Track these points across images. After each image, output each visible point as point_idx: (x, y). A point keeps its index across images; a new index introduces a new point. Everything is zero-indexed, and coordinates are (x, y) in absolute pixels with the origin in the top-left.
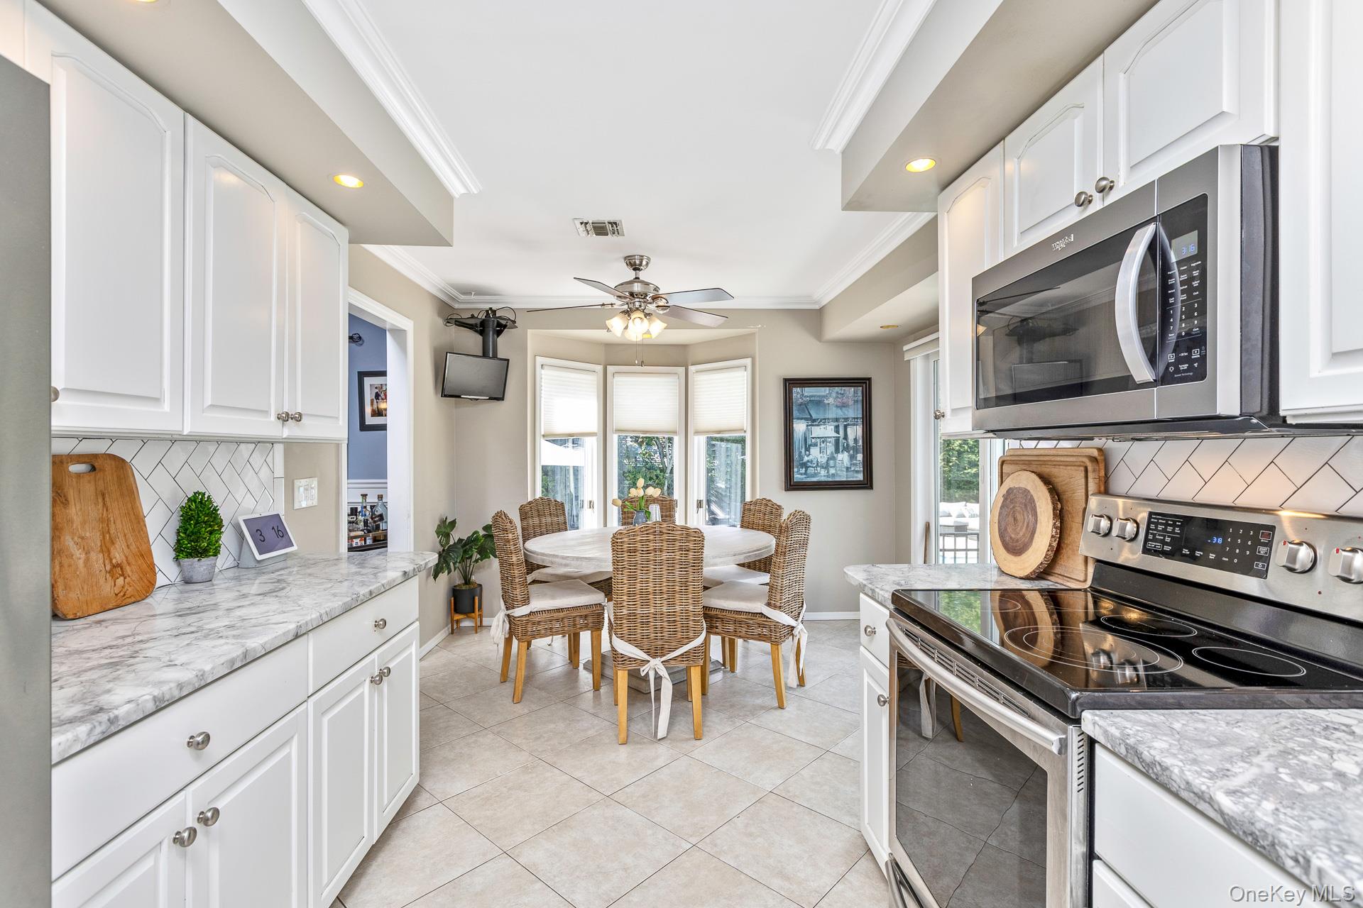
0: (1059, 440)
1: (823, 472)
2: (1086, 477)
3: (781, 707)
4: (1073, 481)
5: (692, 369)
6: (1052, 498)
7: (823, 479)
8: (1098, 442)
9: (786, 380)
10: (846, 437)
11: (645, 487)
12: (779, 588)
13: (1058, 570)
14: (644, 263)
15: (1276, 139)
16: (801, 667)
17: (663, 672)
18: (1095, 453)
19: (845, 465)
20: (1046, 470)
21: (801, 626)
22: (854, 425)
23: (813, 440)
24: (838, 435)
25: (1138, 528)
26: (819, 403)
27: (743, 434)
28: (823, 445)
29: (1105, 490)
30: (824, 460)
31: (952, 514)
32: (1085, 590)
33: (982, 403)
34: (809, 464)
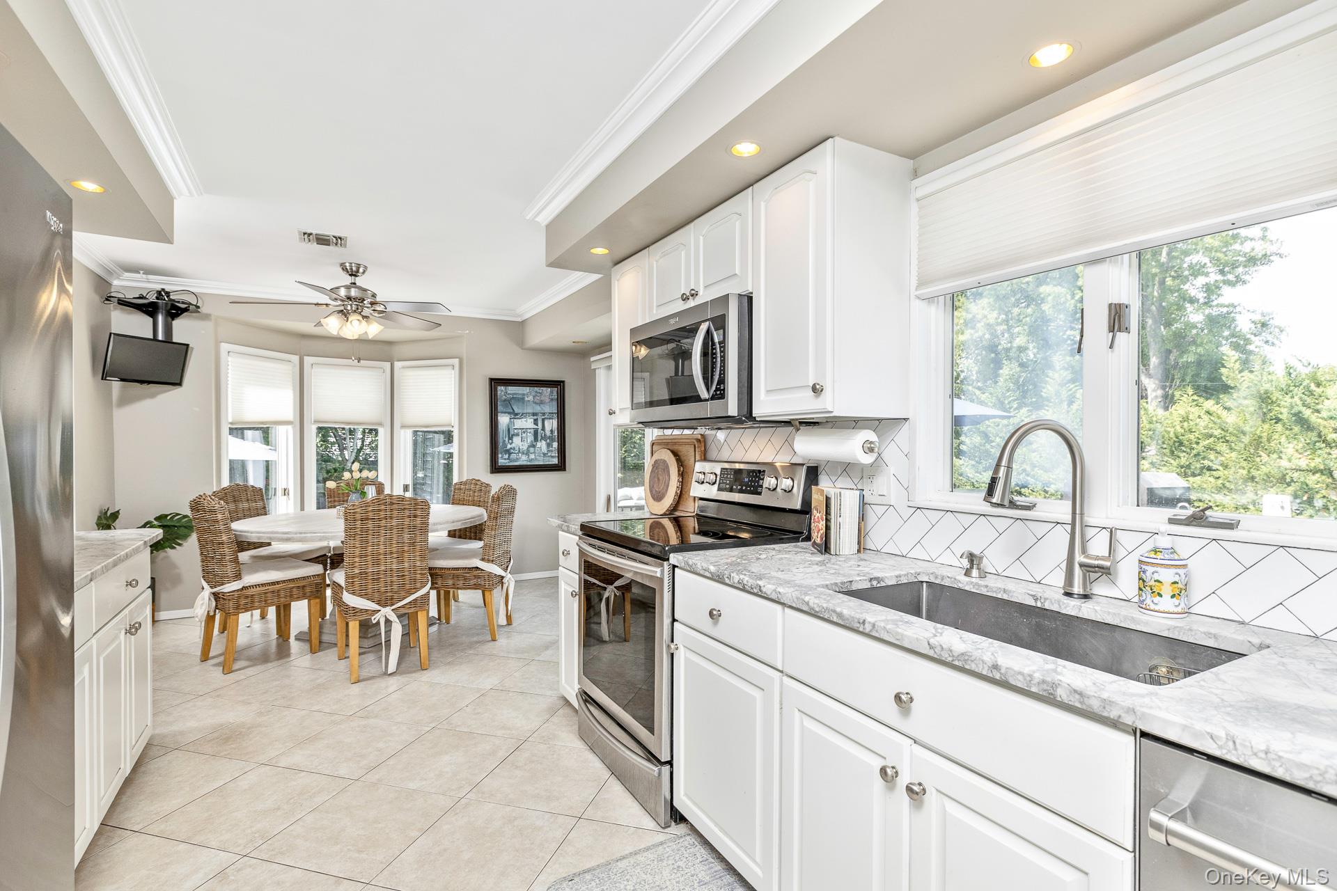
0: (684, 428)
1: (524, 457)
2: (695, 451)
3: (494, 640)
4: (688, 452)
5: (398, 365)
6: (678, 464)
7: (525, 463)
8: (701, 430)
9: (491, 380)
10: (543, 429)
11: (360, 471)
12: (492, 545)
13: (681, 508)
14: (361, 270)
15: (752, 293)
16: (509, 608)
17: (393, 617)
18: (699, 437)
19: (545, 452)
20: (675, 448)
21: (509, 576)
22: (550, 419)
23: (515, 431)
24: (536, 427)
25: (716, 477)
26: (521, 400)
27: (450, 429)
28: (524, 435)
29: (705, 458)
30: (525, 448)
31: (633, 498)
32: (693, 516)
33: (635, 406)
34: (512, 451)
